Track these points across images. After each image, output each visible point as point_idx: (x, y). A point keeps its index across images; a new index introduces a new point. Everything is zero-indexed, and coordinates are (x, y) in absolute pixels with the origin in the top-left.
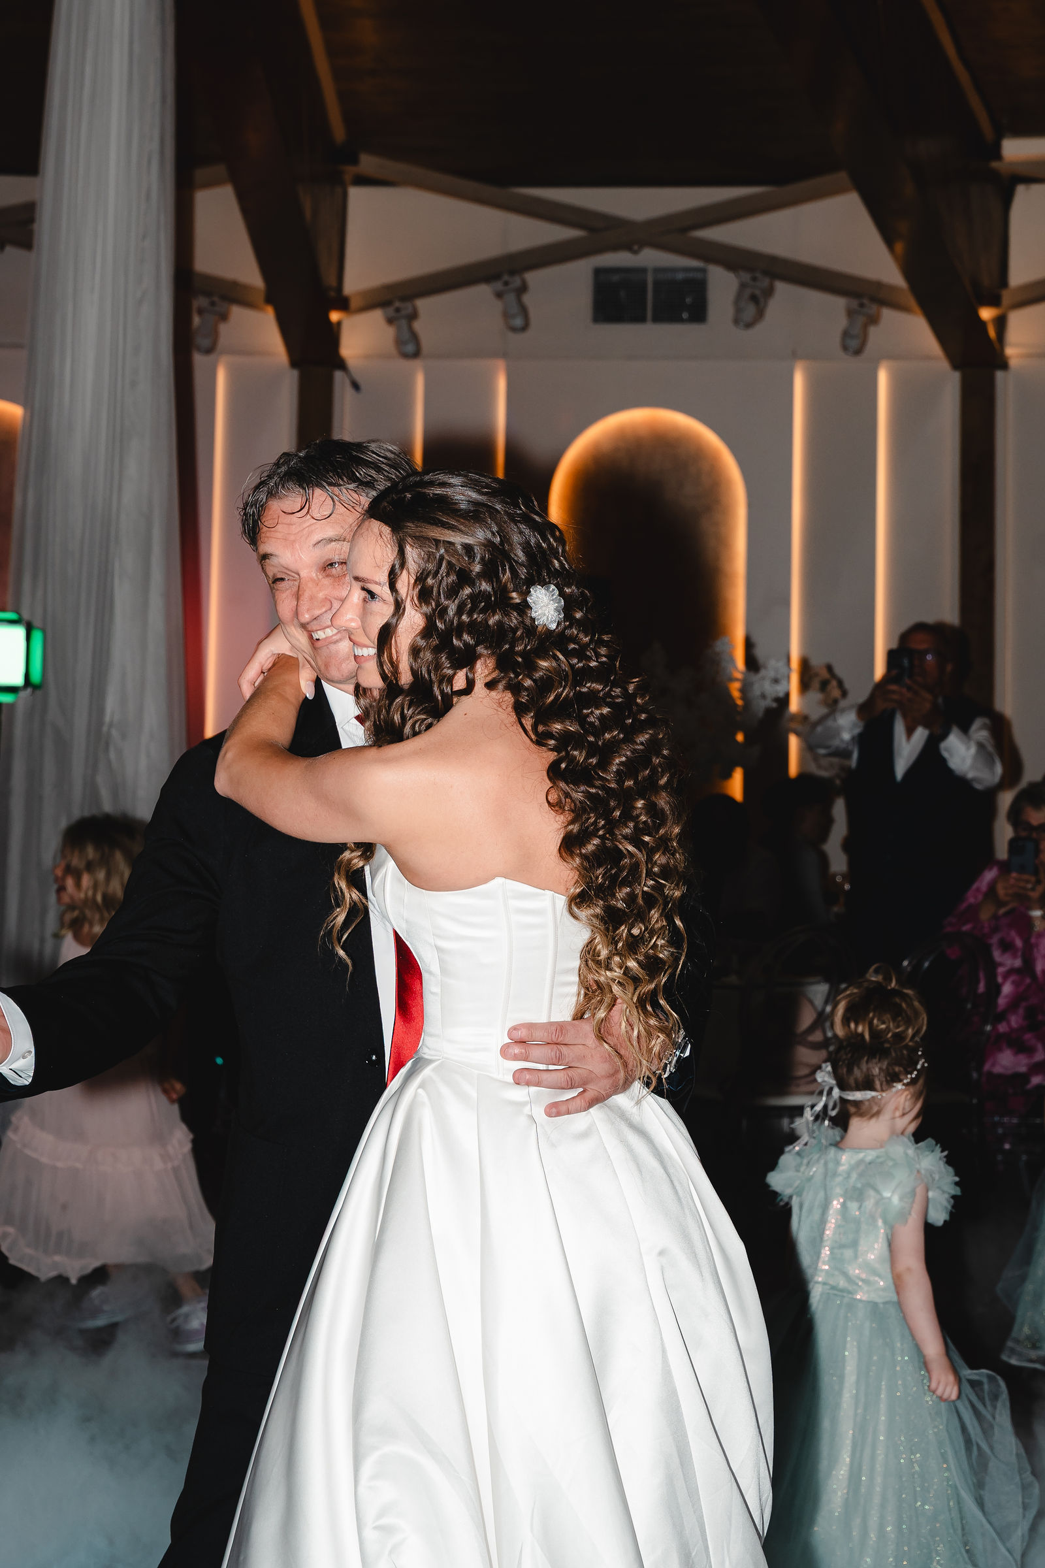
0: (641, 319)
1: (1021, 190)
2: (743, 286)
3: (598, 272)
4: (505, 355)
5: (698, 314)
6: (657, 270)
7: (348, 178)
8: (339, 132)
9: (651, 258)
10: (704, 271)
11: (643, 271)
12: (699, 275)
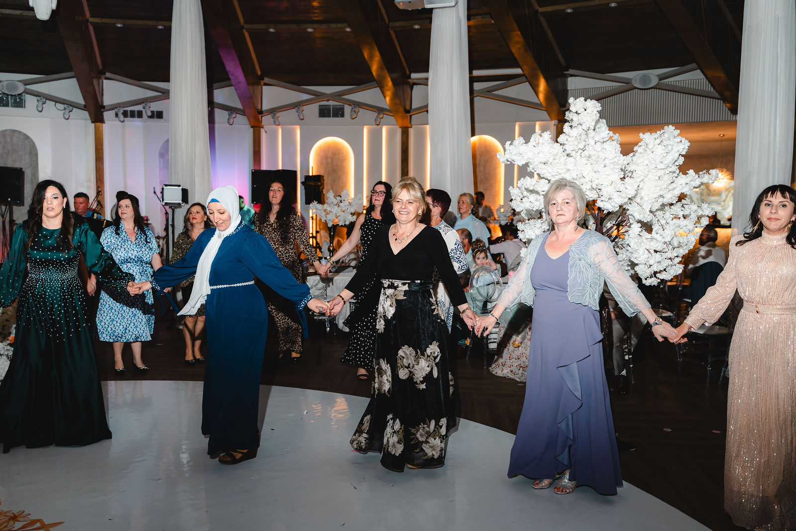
0: (330, 117)
1: (415, 86)
2: (352, 109)
3: (319, 106)
4: (299, 125)
5: (342, 116)
6: (333, 106)
7: (262, 83)
8: (259, 73)
9: (331, 103)
10: (344, 106)
11: (330, 105)
12: (342, 107)
